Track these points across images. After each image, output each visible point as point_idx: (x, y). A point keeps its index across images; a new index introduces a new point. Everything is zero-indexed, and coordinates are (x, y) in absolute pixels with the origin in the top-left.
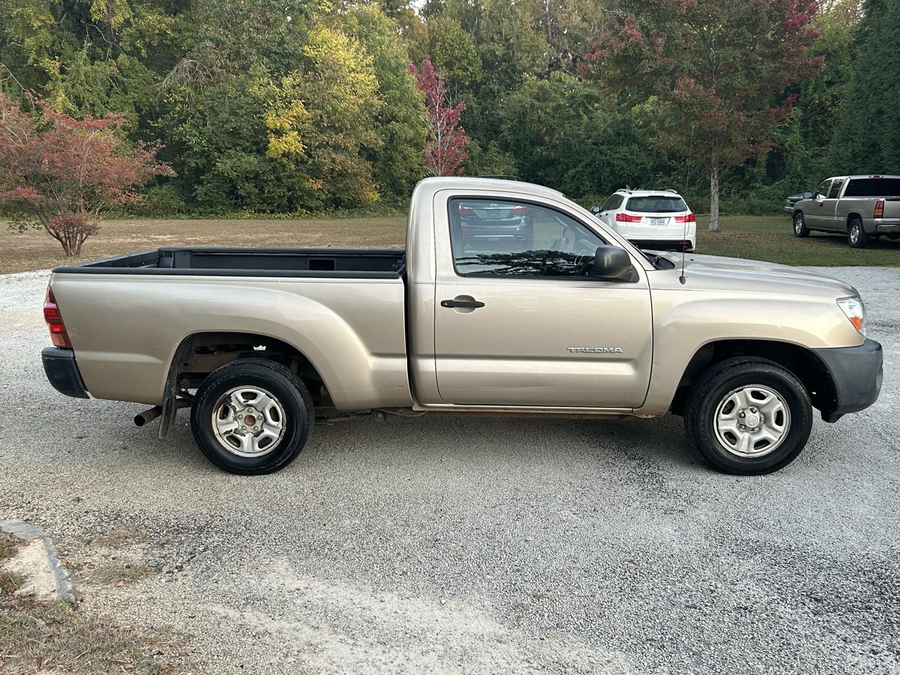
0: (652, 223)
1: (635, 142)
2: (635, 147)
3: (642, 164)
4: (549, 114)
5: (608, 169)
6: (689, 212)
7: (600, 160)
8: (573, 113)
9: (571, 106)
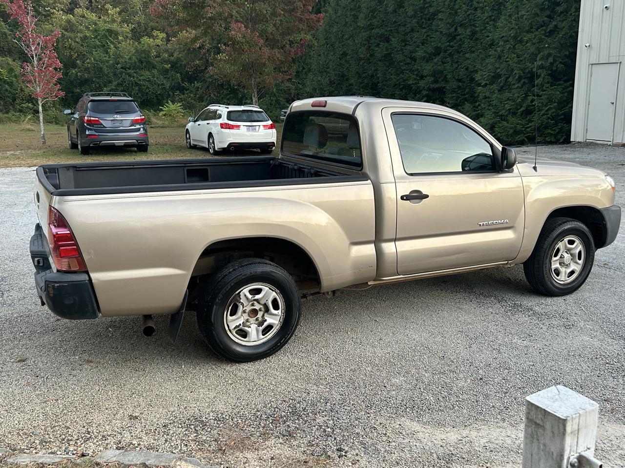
0: (248, 130)
1: (154, 68)
2: (155, 72)
3: (162, 84)
4: (77, 42)
5: (137, 88)
6: (270, 122)
7: (129, 81)
8: (98, 43)
9: (96, 37)
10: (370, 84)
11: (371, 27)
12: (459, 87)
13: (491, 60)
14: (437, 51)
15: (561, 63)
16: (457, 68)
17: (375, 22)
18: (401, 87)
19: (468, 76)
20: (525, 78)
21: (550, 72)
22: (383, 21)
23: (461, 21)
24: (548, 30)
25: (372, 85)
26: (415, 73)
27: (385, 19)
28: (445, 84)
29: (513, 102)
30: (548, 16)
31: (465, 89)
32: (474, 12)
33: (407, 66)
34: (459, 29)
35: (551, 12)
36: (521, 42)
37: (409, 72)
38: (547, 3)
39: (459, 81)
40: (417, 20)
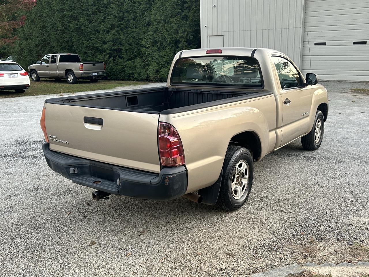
0: (10, 77)
6: (24, 71)
10: (67, 46)
11: (62, 10)
12: (130, 48)
13: (151, 33)
14: (113, 26)
15: (191, 35)
16: (127, 37)
17: (66, 7)
18: (91, 48)
19: (135, 42)
20: (172, 43)
21: (186, 40)
22: (71, 7)
23: (127, 10)
24: (182, 17)
25: (68, 47)
26: (100, 40)
27: (72, 6)
28: (120, 47)
29: (168, 57)
30: (181, 9)
31: (134, 49)
32: (134, 4)
33: (93, 35)
34: (126, 14)
35: (182, 7)
36: (168, 23)
37: (95, 39)
38: (179, 2)
39: (130, 45)
40: (96, 8)
